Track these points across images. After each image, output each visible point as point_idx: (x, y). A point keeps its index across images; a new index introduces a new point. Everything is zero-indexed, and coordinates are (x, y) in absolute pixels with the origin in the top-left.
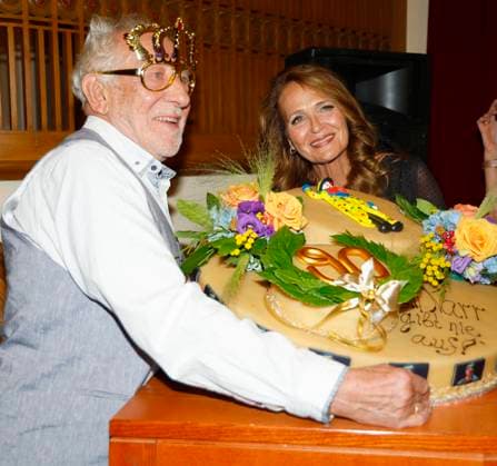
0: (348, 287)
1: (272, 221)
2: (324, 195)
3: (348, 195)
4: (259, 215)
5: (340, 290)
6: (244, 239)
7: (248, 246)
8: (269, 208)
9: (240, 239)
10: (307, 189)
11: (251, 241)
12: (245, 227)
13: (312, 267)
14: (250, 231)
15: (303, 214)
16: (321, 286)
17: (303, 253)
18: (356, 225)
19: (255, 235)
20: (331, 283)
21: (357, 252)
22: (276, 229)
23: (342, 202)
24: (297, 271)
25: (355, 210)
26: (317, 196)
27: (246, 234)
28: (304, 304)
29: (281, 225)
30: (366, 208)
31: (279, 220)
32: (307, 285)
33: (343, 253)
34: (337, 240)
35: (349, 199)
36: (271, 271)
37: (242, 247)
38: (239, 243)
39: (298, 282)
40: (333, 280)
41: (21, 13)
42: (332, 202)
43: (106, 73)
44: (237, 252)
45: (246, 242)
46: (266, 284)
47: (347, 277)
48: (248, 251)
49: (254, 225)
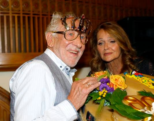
0: (146, 112)
1: (113, 86)
2: (133, 76)
3: (143, 76)
4: (108, 84)
5: (143, 113)
6: (102, 93)
7: (104, 96)
8: (112, 81)
9: (101, 93)
10: (126, 74)
11: (105, 94)
12: (103, 89)
13: (130, 104)
14: (104, 90)
15: (125, 83)
16: (135, 111)
17: (127, 98)
18: (148, 88)
19: (106, 91)
20: (139, 110)
21: (148, 98)
22: (115, 89)
23: (140, 79)
24: (125, 106)
25: (147, 82)
26: (130, 77)
27: (103, 91)
28: (128, 119)
29: (117, 87)
30: (151, 81)
31: (116, 86)
32: (129, 111)
33: (143, 99)
34: (140, 93)
35: (144, 78)
36: (114, 105)
37: (102, 96)
38: (100, 95)
39: (125, 110)
40: (140, 109)
41: (19, 11)
42: (137, 79)
43: (55, 32)
44: (100, 98)
45: (103, 94)
46: (112, 111)
47: (146, 108)
48: (104, 98)
49: (106, 88)
